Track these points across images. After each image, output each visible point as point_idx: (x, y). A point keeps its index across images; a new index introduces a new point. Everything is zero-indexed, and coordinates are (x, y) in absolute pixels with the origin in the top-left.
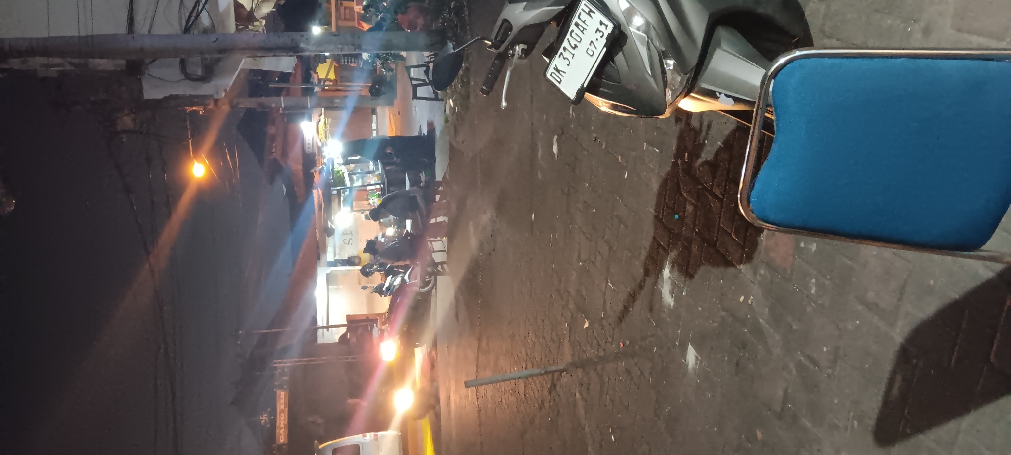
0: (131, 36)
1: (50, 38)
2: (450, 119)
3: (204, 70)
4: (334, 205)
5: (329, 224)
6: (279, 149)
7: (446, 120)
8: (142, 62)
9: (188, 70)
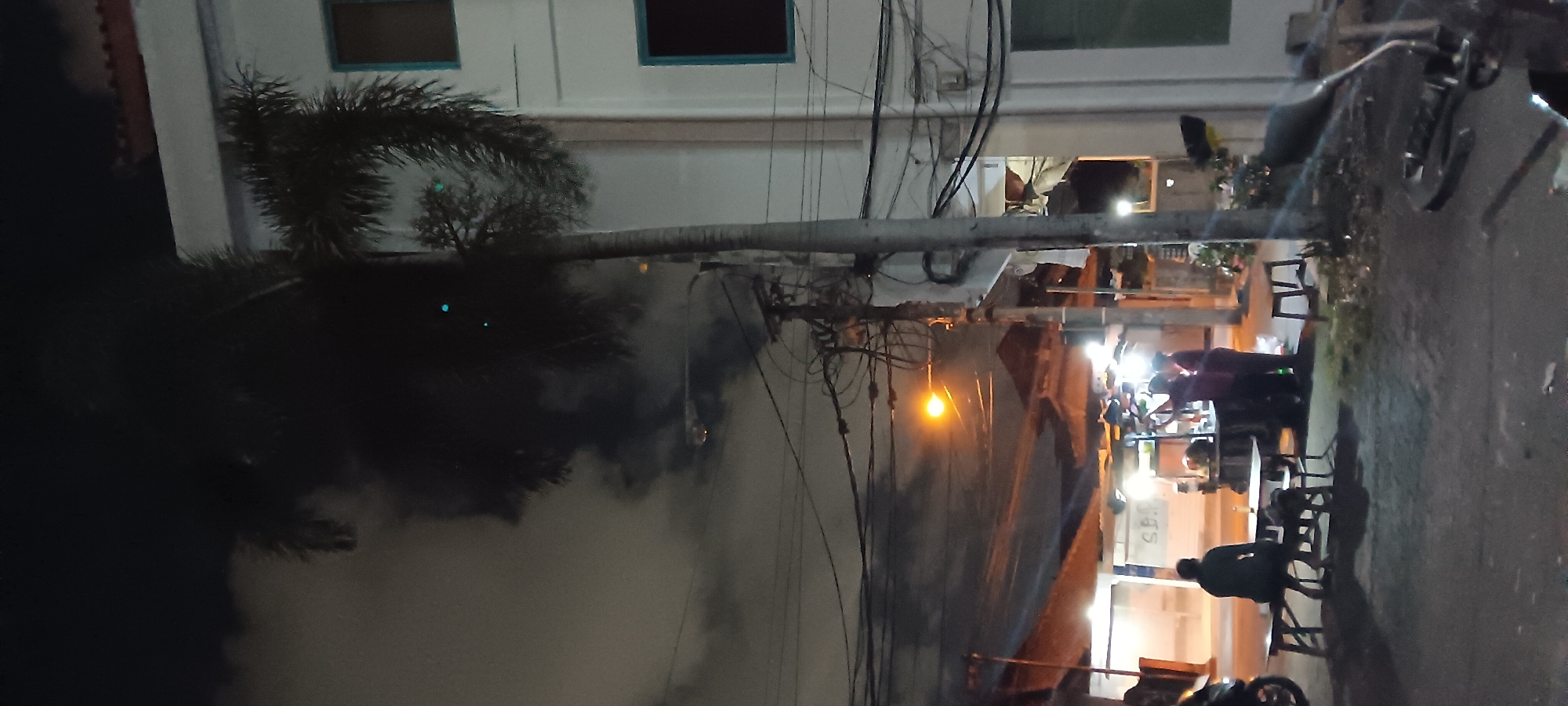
0: (865, 221)
1: (767, 225)
2: (1338, 350)
3: (955, 268)
4: (1128, 463)
5: (1118, 493)
6: (1054, 384)
7: (1330, 351)
8: (876, 256)
9: (934, 268)
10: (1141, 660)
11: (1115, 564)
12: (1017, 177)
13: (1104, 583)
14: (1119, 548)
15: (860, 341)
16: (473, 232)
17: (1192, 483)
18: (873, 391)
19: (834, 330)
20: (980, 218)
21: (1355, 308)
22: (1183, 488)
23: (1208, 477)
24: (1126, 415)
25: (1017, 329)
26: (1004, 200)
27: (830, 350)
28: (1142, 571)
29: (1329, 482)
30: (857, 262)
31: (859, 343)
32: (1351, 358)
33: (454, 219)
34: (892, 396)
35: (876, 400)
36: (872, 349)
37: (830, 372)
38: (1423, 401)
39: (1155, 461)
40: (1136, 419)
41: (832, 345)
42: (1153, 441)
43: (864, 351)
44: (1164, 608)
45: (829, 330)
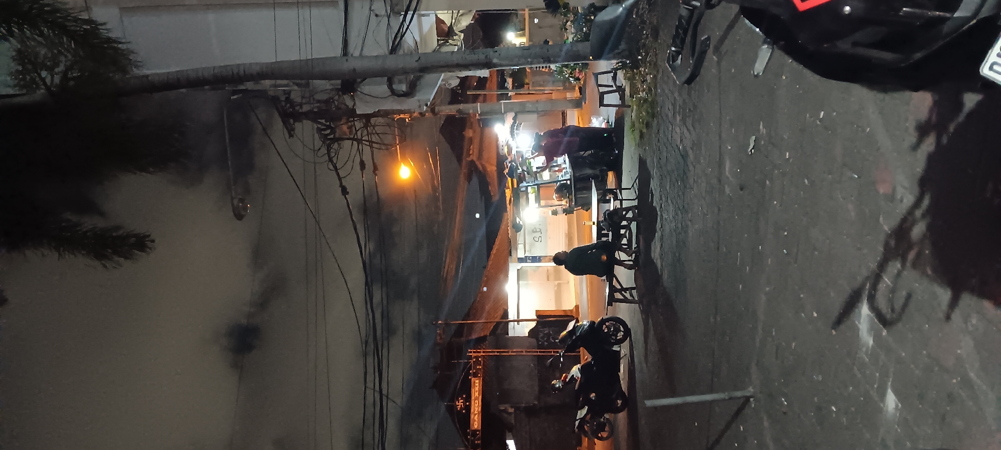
0: (345, 58)
1: (277, 62)
2: (637, 125)
3: (408, 85)
4: (523, 201)
5: (518, 220)
6: (476, 151)
7: (633, 125)
8: (355, 81)
9: (394, 87)
10: (537, 311)
11: (518, 257)
12: (443, 22)
13: (513, 268)
14: (520, 247)
15: (351, 132)
16: (57, 79)
17: (559, 209)
18: (363, 165)
19: (332, 126)
20: (421, 53)
21: (646, 100)
22: (555, 213)
23: (568, 205)
24: (520, 171)
25: (450, 119)
26: (436, 37)
27: (331, 140)
28: (535, 259)
29: (635, 203)
30: (343, 84)
31: (350, 134)
32: (645, 130)
33: (41, 70)
34: (375, 168)
35: (364, 171)
36: (359, 137)
37: (333, 155)
38: (684, 156)
39: (538, 199)
40: (526, 173)
41: (332, 136)
42: (536, 187)
43: (353, 139)
44: (548, 280)
45: (329, 127)
